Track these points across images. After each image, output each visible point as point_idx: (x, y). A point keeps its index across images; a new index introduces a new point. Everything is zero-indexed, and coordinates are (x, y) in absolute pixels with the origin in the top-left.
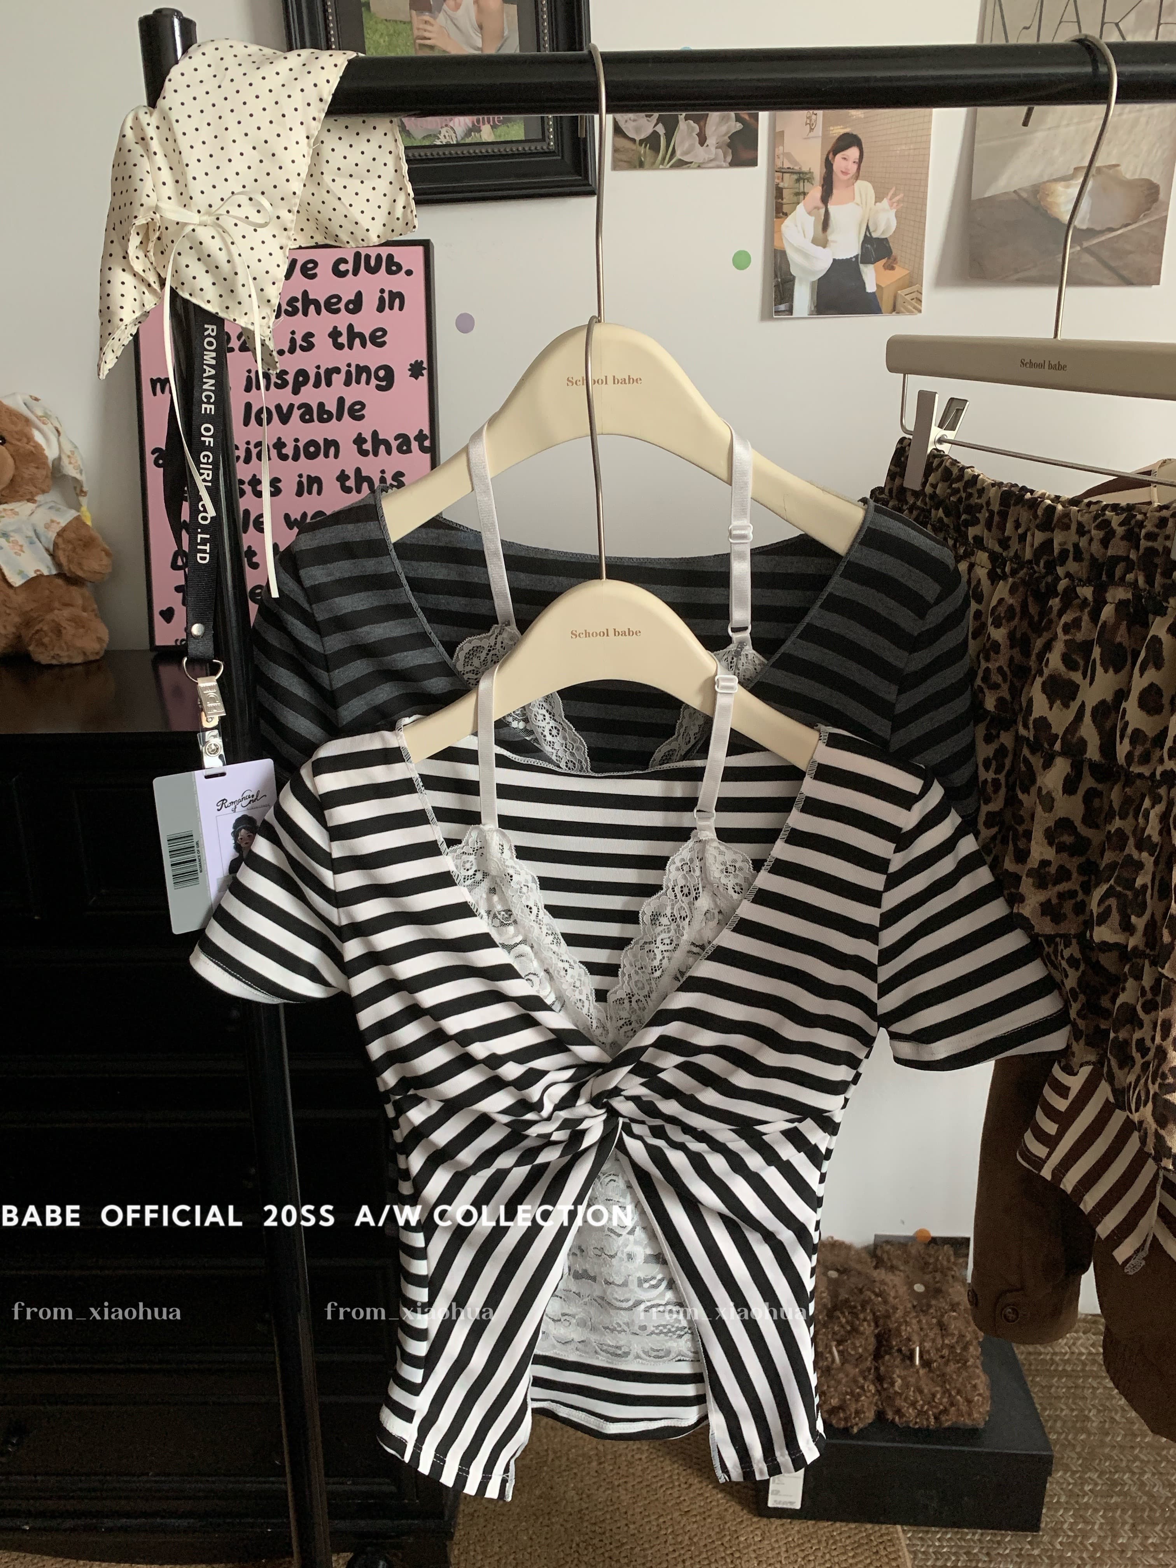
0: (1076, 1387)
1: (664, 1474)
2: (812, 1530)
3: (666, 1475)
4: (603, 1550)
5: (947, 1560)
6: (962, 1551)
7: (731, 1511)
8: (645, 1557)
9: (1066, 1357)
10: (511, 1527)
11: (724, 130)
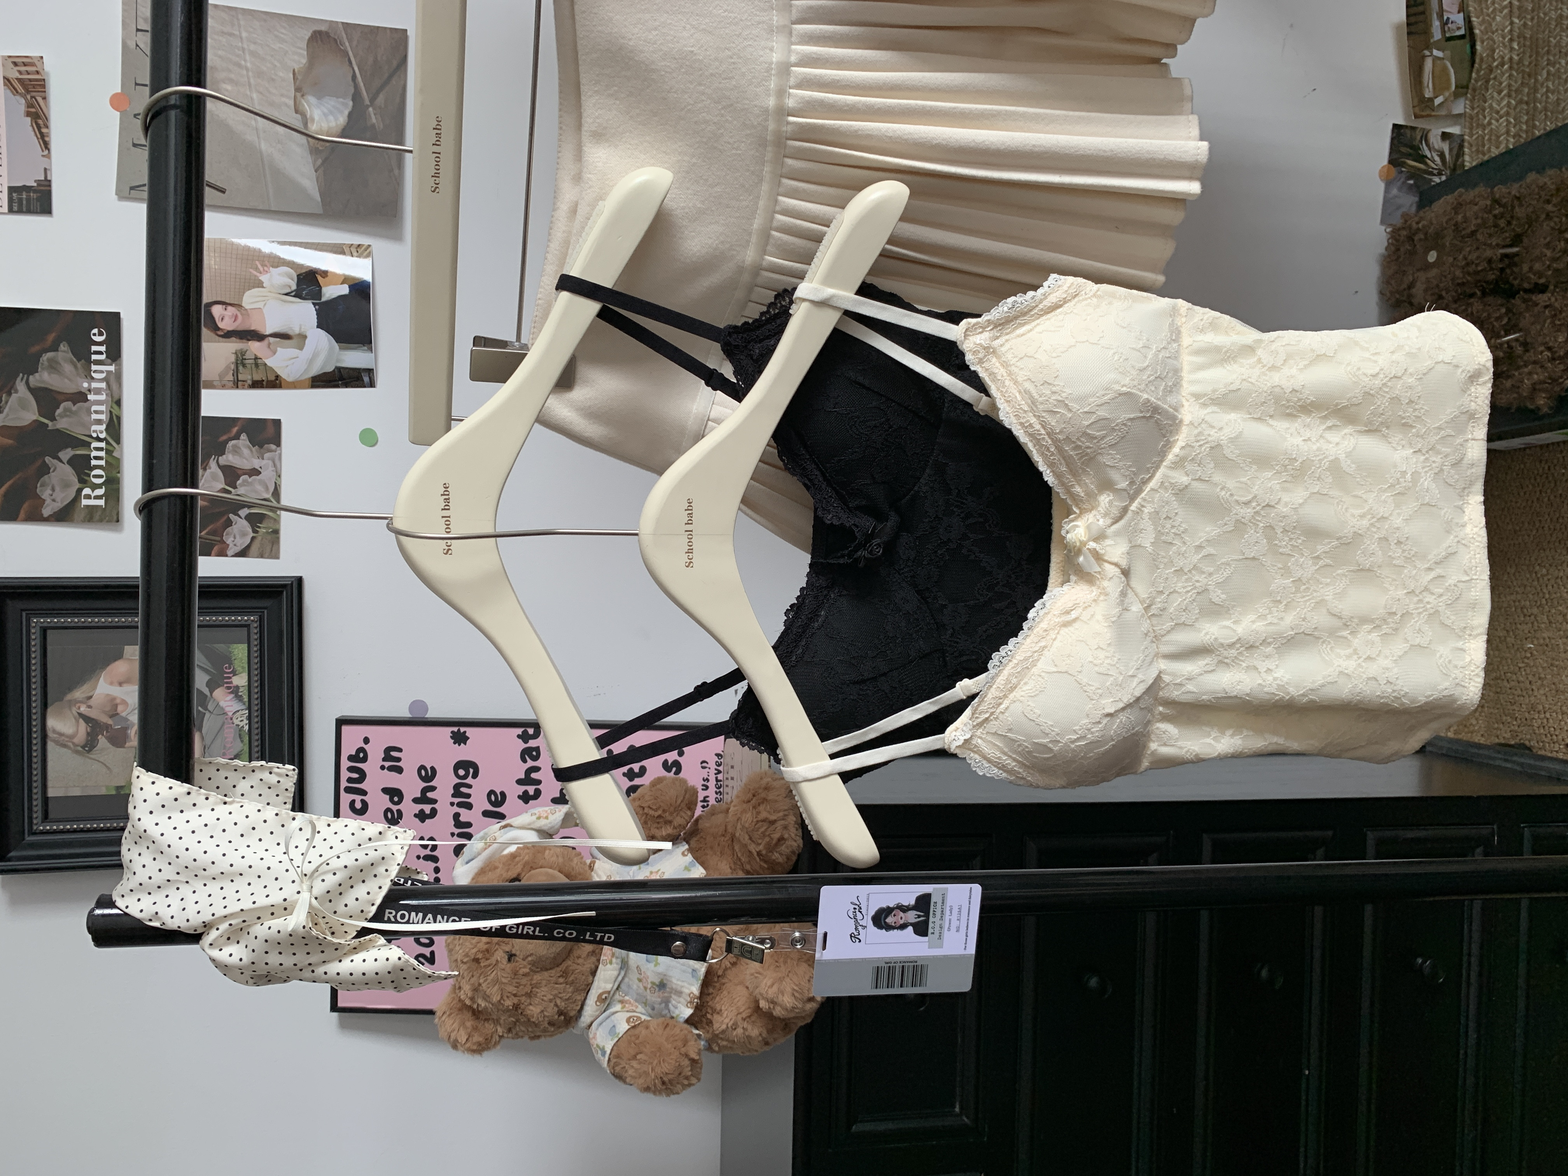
0: (1545, 109)
9: (1512, 120)
11: (246, 452)
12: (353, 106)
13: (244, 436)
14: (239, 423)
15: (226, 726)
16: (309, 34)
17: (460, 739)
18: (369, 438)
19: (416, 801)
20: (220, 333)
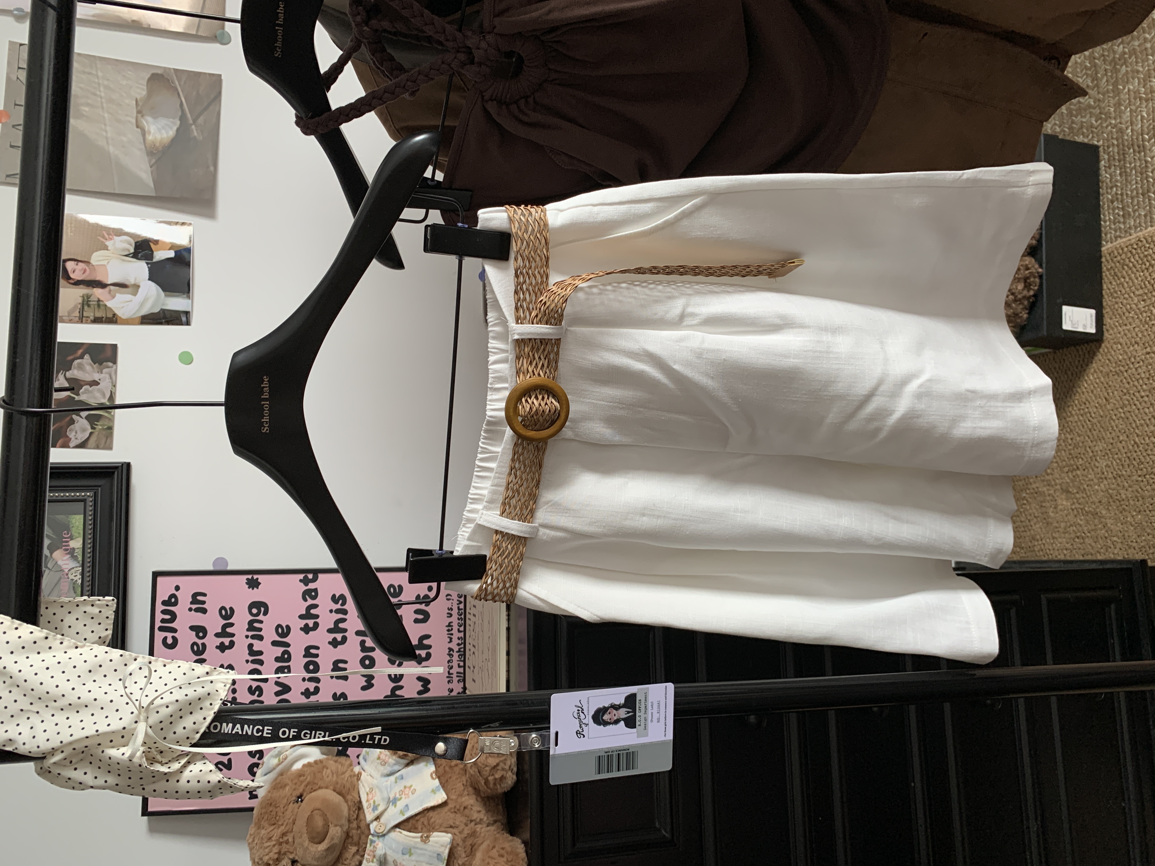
1: (1080, 421)
2: (1108, 310)
3: (1081, 418)
4: (1141, 457)
5: (1119, 215)
6: (1111, 207)
7: (1101, 368)
8: (1142, 425)
10: (1132, 528)
11: (88, 368)
12: (181, 125)
13: (87, 357)
14: (85, 347)
15: (62, 580)
16: (149, 76)
17: (253, 584)
18: (186, 358)
19: (217, 635)
20: (71, 281)
